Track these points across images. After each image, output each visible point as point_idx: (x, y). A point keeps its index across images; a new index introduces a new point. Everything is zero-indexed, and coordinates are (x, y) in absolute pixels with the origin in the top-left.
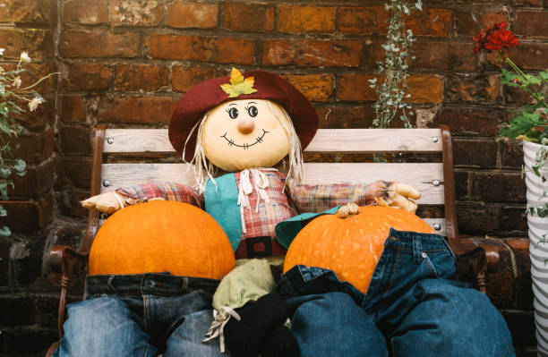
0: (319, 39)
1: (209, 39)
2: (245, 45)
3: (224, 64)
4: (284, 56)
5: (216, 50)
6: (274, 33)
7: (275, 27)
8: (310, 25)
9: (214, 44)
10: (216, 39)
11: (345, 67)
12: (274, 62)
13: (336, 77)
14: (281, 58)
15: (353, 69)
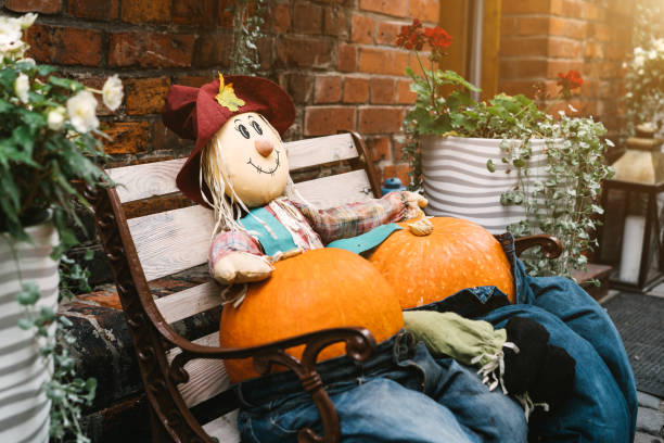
0: (158, 32)
1: (54, 29)
2: (91, 38)
3: (69, 66)
4: (130, 53)
5: (62, 46)
6: (119, 22)
7: (119, 15)
8: (150, 14)
9: (59, 37)
10: (62, 29)
11: (180, 67)
12: (119, 62)
13: (172, 79)
14: (127, 57)
15: (186, 69)
